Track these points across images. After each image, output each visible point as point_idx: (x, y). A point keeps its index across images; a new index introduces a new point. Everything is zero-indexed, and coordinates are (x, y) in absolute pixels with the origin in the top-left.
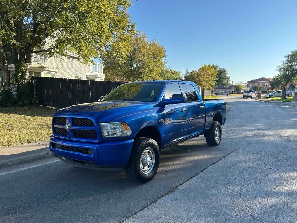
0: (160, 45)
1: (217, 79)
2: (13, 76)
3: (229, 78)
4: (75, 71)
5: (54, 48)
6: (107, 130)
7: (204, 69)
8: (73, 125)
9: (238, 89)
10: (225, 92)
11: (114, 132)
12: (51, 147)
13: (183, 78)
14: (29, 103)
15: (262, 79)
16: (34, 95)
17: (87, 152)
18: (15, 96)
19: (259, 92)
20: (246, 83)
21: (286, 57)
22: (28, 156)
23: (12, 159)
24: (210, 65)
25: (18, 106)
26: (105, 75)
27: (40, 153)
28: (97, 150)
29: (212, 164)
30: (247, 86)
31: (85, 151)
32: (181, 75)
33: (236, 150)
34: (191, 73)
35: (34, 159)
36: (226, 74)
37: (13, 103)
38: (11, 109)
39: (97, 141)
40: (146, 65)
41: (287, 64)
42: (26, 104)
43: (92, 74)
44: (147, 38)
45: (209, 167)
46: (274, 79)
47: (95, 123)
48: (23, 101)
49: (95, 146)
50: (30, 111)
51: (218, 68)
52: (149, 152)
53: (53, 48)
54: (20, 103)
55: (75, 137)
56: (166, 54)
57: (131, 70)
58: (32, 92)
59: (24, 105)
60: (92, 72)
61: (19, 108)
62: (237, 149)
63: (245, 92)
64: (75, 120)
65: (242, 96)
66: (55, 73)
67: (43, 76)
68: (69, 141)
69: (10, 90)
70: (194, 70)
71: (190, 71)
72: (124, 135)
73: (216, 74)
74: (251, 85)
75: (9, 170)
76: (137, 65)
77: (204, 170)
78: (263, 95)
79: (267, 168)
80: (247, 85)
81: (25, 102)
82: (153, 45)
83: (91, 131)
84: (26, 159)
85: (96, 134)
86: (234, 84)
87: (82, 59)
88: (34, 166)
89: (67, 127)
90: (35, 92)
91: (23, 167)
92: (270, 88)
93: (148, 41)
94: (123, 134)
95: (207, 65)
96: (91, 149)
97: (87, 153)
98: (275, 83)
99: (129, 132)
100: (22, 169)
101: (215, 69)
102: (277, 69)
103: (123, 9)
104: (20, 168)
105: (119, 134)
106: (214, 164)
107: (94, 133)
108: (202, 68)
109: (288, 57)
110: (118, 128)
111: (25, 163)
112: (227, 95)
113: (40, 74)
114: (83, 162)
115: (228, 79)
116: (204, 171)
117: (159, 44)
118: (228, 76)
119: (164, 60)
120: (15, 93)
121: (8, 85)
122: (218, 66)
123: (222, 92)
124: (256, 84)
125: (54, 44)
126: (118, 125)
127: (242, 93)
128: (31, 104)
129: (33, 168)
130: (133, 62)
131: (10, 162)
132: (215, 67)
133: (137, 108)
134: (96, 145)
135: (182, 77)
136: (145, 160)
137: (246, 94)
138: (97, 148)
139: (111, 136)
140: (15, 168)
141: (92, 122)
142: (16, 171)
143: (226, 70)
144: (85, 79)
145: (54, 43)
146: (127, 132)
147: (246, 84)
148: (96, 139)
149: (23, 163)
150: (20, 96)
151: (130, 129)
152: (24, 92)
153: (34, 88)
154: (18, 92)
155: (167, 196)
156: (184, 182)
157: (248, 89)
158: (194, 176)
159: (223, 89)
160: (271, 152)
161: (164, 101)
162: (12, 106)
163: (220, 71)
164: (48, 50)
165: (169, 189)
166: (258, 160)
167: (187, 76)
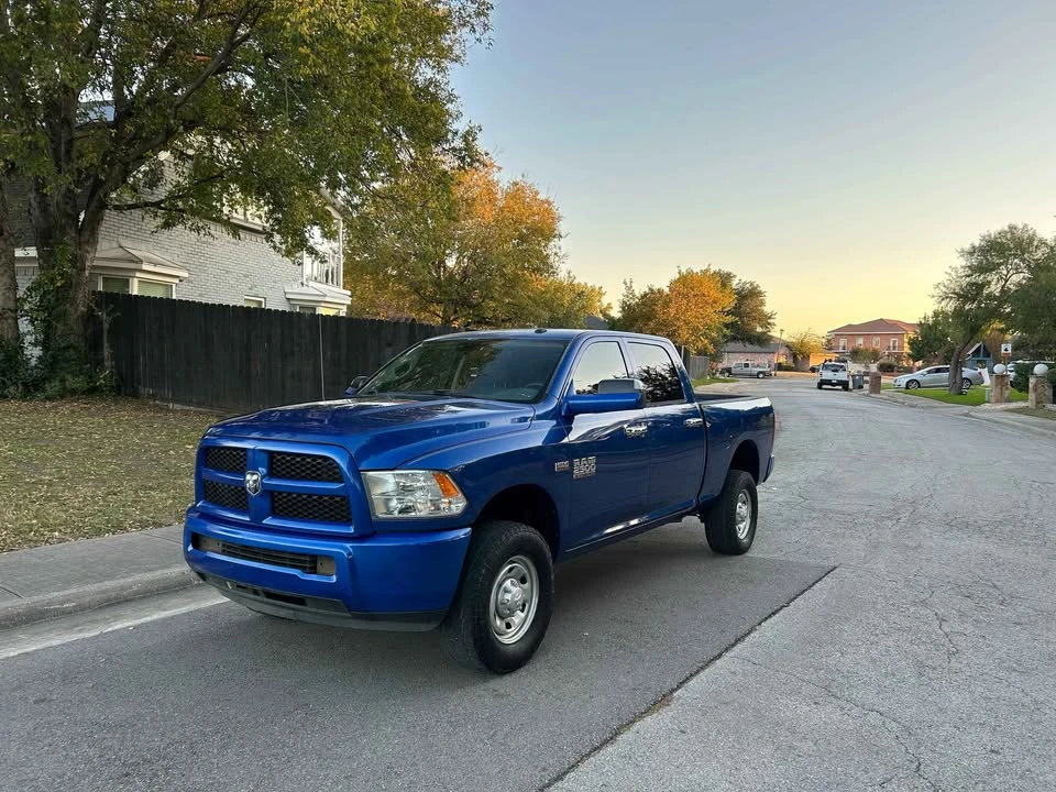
0: (542, 196)
1: (729, 319)
2: (28, 289)
3: (770, 318)
4: (245, 276)
5: (186, 196)
6: (383, 494)
7: (685, 283)
8: (271, 474)
9: (797, 356)
10: (754, 366)
11: (409, 500)
12: (190, 548)
13: (616, 313)
14: (86, 386)
15: (880, 325)
16: (103, 360)
17: (315, 567)
18: (33, 362)
19: (867, 367)
20: (825, 333)
21: (963, 253)
22: (128, 580)
24: (707, 270)
25: (48, 398)
26: (349, 293)
27: (166, 571)
28: (352, 562)
29: (770, 616)
30: (831, 345)
31: (311, 562)
32: (605, 301)
33: (835, 568)
34: (646, 295)
35: (151, 591)
36: (762, 304)
37: (25, 385)
39: (352, 530)
41: (968, 279)
42: (73, 392)
43: (304, 290)
44: (495, 169)
46: (921, 324)
47: (345, 469)
48: (63, 381)
49: (346, 549)
50: (93, 416)
51: (735, 283)
53: (180, 197)
54: (53, 387)
55: (275, 515)
56: (562, 227)
57: (439, 278)
58: (97, 347)
59: (66, 394)
60: (305, 283)
61: (48, 404)
62: (837, 564)
63: (825, 367)
64: (278, 461)
65: (816, 378)
66: (177, 281)
67: (134, 294)
68: (256, 527)
69: (19, 337)
70: (656, 288)
71: (640, 289)
72: (443, 514)
73: (730, 302)
74: (842, 342)
75: (71, 628)
76: (458, 263)
78: (885, 380)
79: (947, 630)
80: (829, 341)
81: (71, 382)
82: (517, 192)
83: (332, 498)
84: (122, 588)
85: (351, 508)
86: (785, 337)
87: (277, 238)
88: (156, 616)
89: (251, 482)
90: (107, 351)
91: (117, 618)
92: (909, 354)
93: (503, 179)
94: (439, 509)
95: (697, 269)
96: (329, 557)
97: (314, 571)
98: (930, 342)
99: (456, 505)
100: (119, 626)
101: (724, 285)
102: (937, 292)
103: (429, 73)
104: (106, 622)
105: (423, 510)
106: (774, 614)
107: (343, 505)
108: (680, 278)
109: (971, 254)
110: (422, 488)
111: (119, 603)
112: (761, 376)
113: (126, 283)
114: (301, 602)
115: (766, 320)
116: (747, 639)
117: (537, 193)
118: (767, 309)
119: (554, 250)
120: (37, 352)
121: (10, 321)
122: (735, 276)
123: (747, 365)
124: (860, 341)
125: (185, 184)
126: (421, 479)
127: (813, 370)
128: (92, 392)
129: (154, 622)
130: (445, 250)
131: (68, 601)
132: (724, 279)
133: (483, 425)
134: (348, 545)
135: (612, 306)
137: (828, 375)
138: (349, 554)
139: (396, 514)
140: (92, 622)
141: (338, 466)
143: (762, 289)
144: (282, 306)
145: (185, 179)
146: (450, 502)
147: (824, 341)
148: (348, 522)
149: (113, 605)
150: (52, 362)
151: (460, 495)
152: (67, 348)
153: (105, 334)
154: (46, 348)
155: (648, 719)
156: (692, 675)
157: (833, 356)
158: (720, 656)
159: (749, 356)
160: (948, 577)
161: (571, 402)
162: (23, 398)
163: (739, 293)
164: (162, 202)
165: (650, 697)
166: (914, 603)
167: (629, 306)
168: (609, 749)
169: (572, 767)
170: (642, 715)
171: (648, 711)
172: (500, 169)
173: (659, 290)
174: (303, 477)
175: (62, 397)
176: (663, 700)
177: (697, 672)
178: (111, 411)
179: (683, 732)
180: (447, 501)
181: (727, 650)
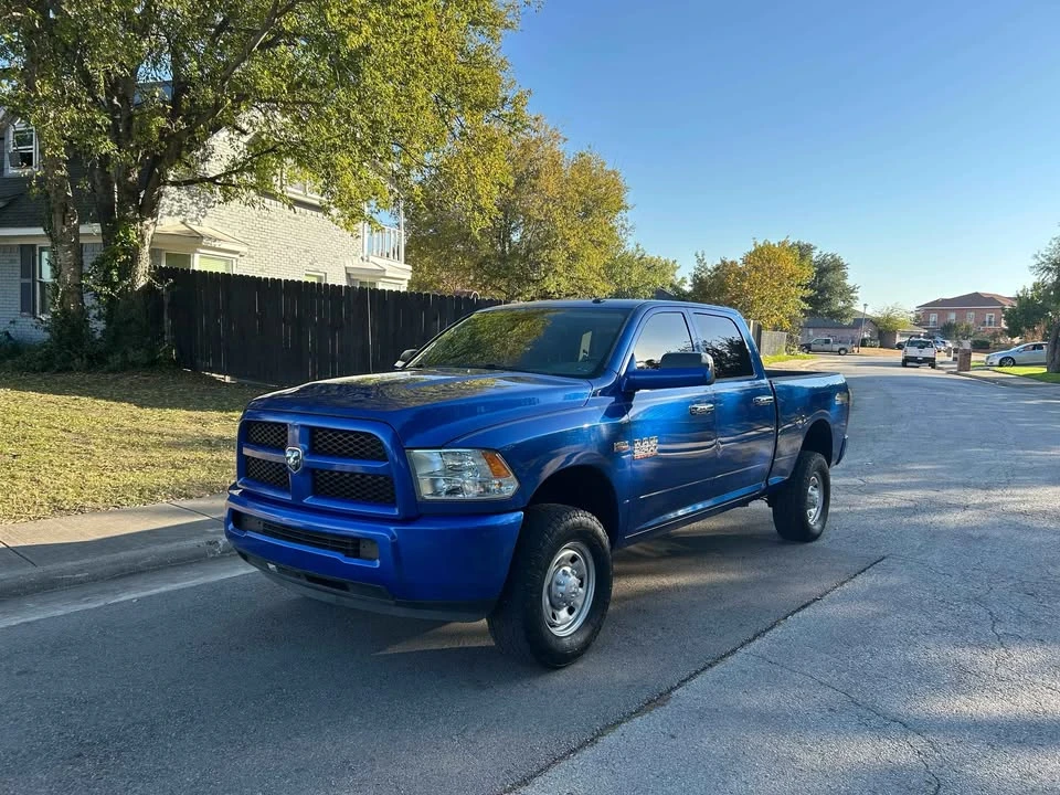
0: (608, 168)
1: (809, 292)
2: (93, 264)
3: (852, 292)
4: (306, 251)
5: (241, 171)
6: (430, 474)
7: (762, 258)
8: (312, 450)
9: (883, 333)
10: (835, 342)
11: (457, 480)
12: (231, 526)
13: (687, 288)
14: (146, 360)
15: (975, 299)
16: (163, 333)
17: (358, 551)
18: (98, 336)
19: (960, 344)
20: (914, 308)
22: (144, 551)
23: (87, 561)
24: (783, 244)
25: (110, 371)
26: (410, 268)
27: (183, 543)
28: (395, 545)
29: (799, 610)
30: (920, 321)
31: (354, 545)
32: (679, 275)
33: (884, 558)
34: (717, 268)
36: (844, 276)
37: (90, 358)
38: (83, 379)
39: (396, 512)
40: (556, 235)
42: (134, 365)
43: (366, 265)
44: (561, 141)
45: (786, 618)
46: (1018, 298)
47: (389, 446)
48: (125, 353)
49: (389, 532)
50: (149, 388)
51: (815, 255)
52: (574, 559)
53: (235, 172)
54: (116, 359)
55: (316, 494)
56: (629, 198)
57: (503, 251)
58: (158, 321)
59: (127, 367)
60: (365, 258)
61: (110, 376)
62: (886, 554)
63: (911, 344)
64: (321, 437)
65: (898, 356)
66: (237, 256)
67: (197, 269)
68: (296, 507)
69: (83, 312)
70: (728, 261)
71: (712, 262)
72: (491, 496)
73: (808, 274)
74: (933, 318)
76: (522, 238)
77: (767, 630)
78: (976, 358)
79: (1000, 631)
80: (918, 317)
82: (582, 165)
83: (375, 477)
85: (394, 488)
86: (870, 312)
87: (335, 212)
88: (163, 590)
89: (292, 460)
90: (168, 323)
92: (1004, 330)
93: (568, 151)
94: (488, 491)
95: (774, 241)
96: (372, 540)
97: (357, 554)
98: (1024, 315)
99: (507, 487)
100: (124, 597)
101: (803, 257)
102: (1034, 262)
103: (483, 40)
105: (471, 491)
106: (804, 607)
107: (386, 485)
108: (755, 251)
110: (470, 468)
112: (842, 352)
113: (187, 258)
114: (344, 586)
115: (847, 293)
116: (768, 634)
117: (604, 164)
118: (849, 282)
119: (620, 222)
120: (101, 325)
121: (76, 295)
122: (815, 248)
123: (827, 342)
124: (952, 317)
125: (240, 158)
126: (469, 459)
127: (900, 346)
128: (152, 364)
129: (161, 595)
130: (510, 224)
131: (81, 570)
132: (804, 251)
133: (531, 402)
134: (392, 528)
135: (683, 280)
136: (560, 588)
137: (913, 352)
138: (393, 537)
139: (443, 495)
141: (381, 444)
142: (102, 604)
143: (845, 261)
144: (342, 280)
145: (240, 153)
146: (500, 484)
147: (913, 316)
148: (392, 504)
150: (115, 335)
151: (512, 476)
152: (129, 322)
153: (166, 308)
154: (109, 323)
155: (638, 720)
156: (697, 673)
157: (922, 331)
158: (734, 651)
159: (831, 332)
160: (1012, 571)
161: (632, 377)
162: (88, 370)
163: (820, 266)
164: (218, 177)
165: (644, 696)
166: (968, 601)
167: (701, 280)
168: (587, 752)
169: (542, 771)
170: (630, 716)
171: (639, 712)
172: (565, 140)
173: (732, 262)
174: (346, 454)
175: (124, 369)
176: (659, 699)
177: (704, 669)
178: (168, 384)
179: (673, 737)
180: (497, 482)
181: (742, 646)
